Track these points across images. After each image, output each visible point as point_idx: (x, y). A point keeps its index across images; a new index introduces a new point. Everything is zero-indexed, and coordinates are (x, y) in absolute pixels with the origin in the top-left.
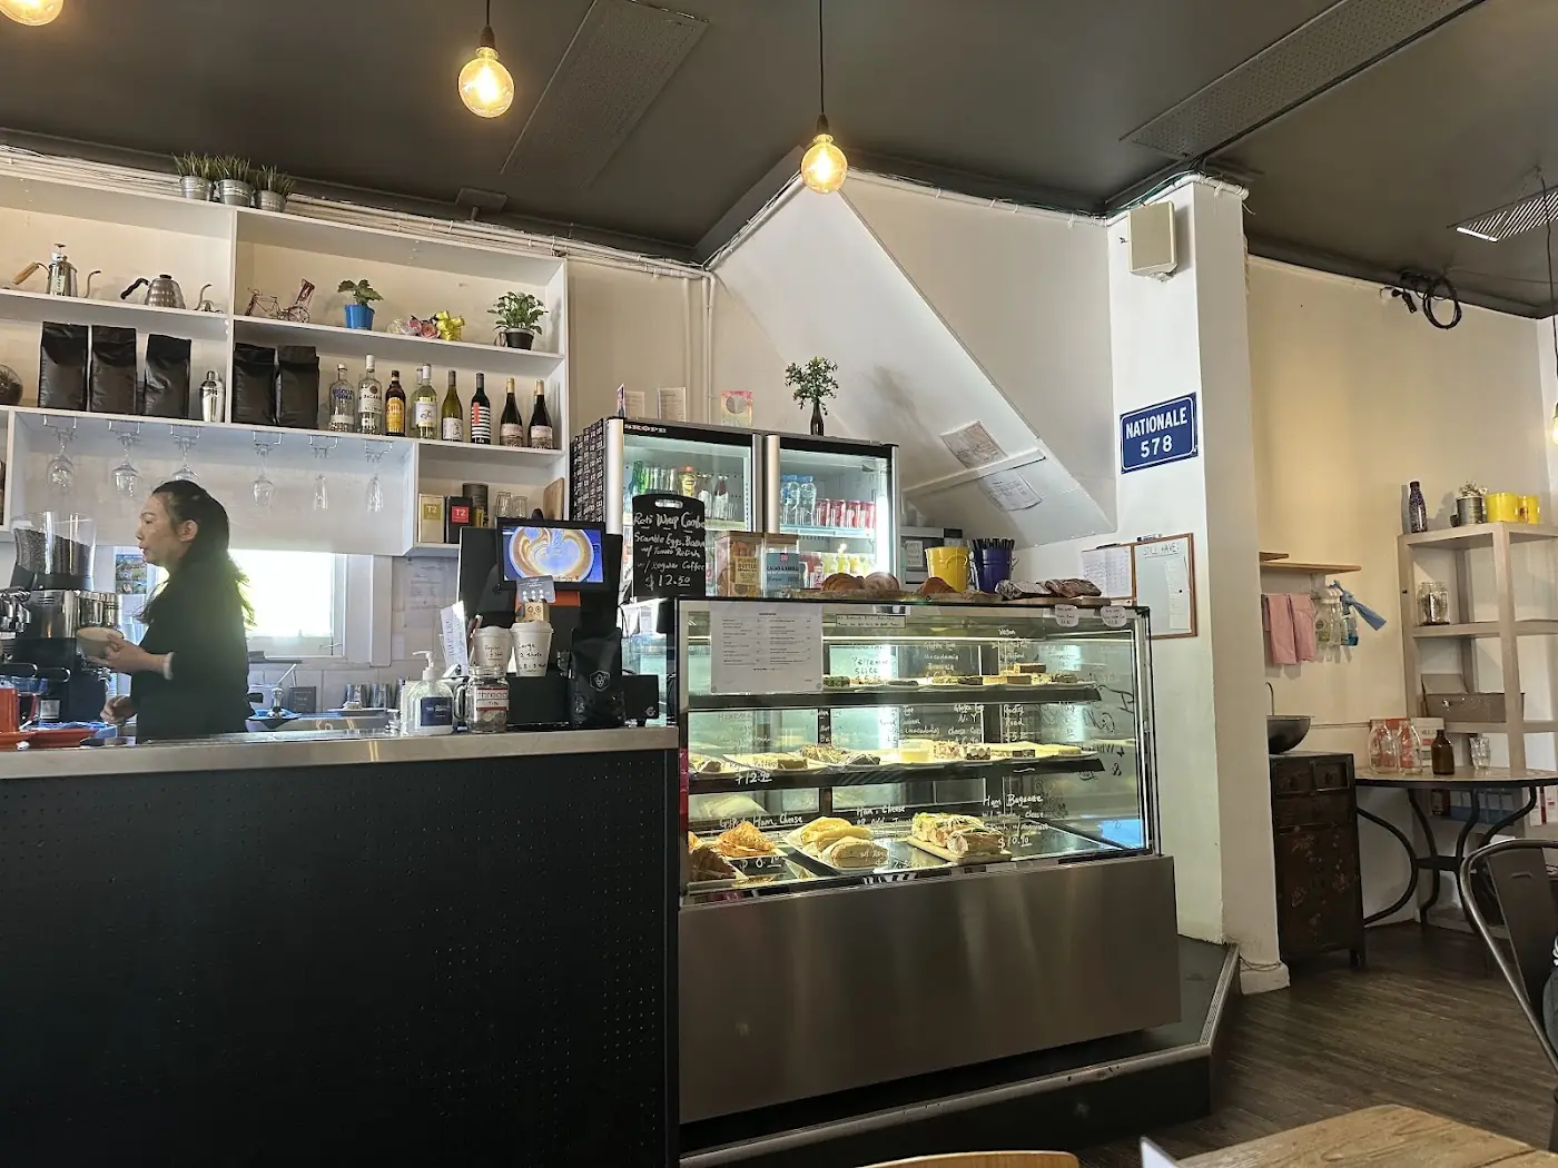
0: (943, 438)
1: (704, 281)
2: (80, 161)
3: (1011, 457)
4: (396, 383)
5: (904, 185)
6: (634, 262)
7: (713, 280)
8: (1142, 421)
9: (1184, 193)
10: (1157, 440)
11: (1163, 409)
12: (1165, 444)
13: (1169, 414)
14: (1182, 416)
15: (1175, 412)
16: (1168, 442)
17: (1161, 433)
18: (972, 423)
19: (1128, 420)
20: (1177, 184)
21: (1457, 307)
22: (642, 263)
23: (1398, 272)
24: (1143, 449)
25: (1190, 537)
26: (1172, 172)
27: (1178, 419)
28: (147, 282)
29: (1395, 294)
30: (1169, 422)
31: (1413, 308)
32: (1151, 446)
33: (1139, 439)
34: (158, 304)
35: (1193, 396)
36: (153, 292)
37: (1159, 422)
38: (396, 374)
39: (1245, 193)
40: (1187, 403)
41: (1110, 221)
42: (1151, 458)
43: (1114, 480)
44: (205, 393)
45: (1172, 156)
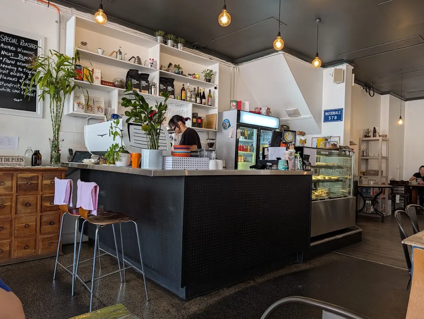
0: (286, 111)
1: (235, 68)
2: (117, 24)
3: (302, 117)
4: (184, 87)
5: (295, 58)
6: (224, 62)
7: (238, 68)
8: (330, 112)
9: (344, 67)
10: (333, 117)
11: (335, 110)
12: (335, 118)
13: (336, 112)
14: (340, 112)
15: (338, 112)
16: (336, 117)
17: (334, 115)
18: (296, 108)
19: (326, 111)
20: (343, 65)
21: (374, 93)
22: (225, 63)
23: (364, 84)
24: (329, 118)
25: (340, 137)
26: (342, 62)
27: (339, 113)
28: (134, 57)
29: (363, 88)
30: (336, 113)
31: (367, 92)
32: (331, 118)
33: (328, 116)
34: (138, 64)
35: (343, 109)
36: (136, 61)
37: (334, 113)
38: (183, 85)
39: (353, 68)
40: (341, 110)
41: (325, 69)
42: (331, 120)
43: (321, 123)
44: (153, 88)
45: (344, 59)
